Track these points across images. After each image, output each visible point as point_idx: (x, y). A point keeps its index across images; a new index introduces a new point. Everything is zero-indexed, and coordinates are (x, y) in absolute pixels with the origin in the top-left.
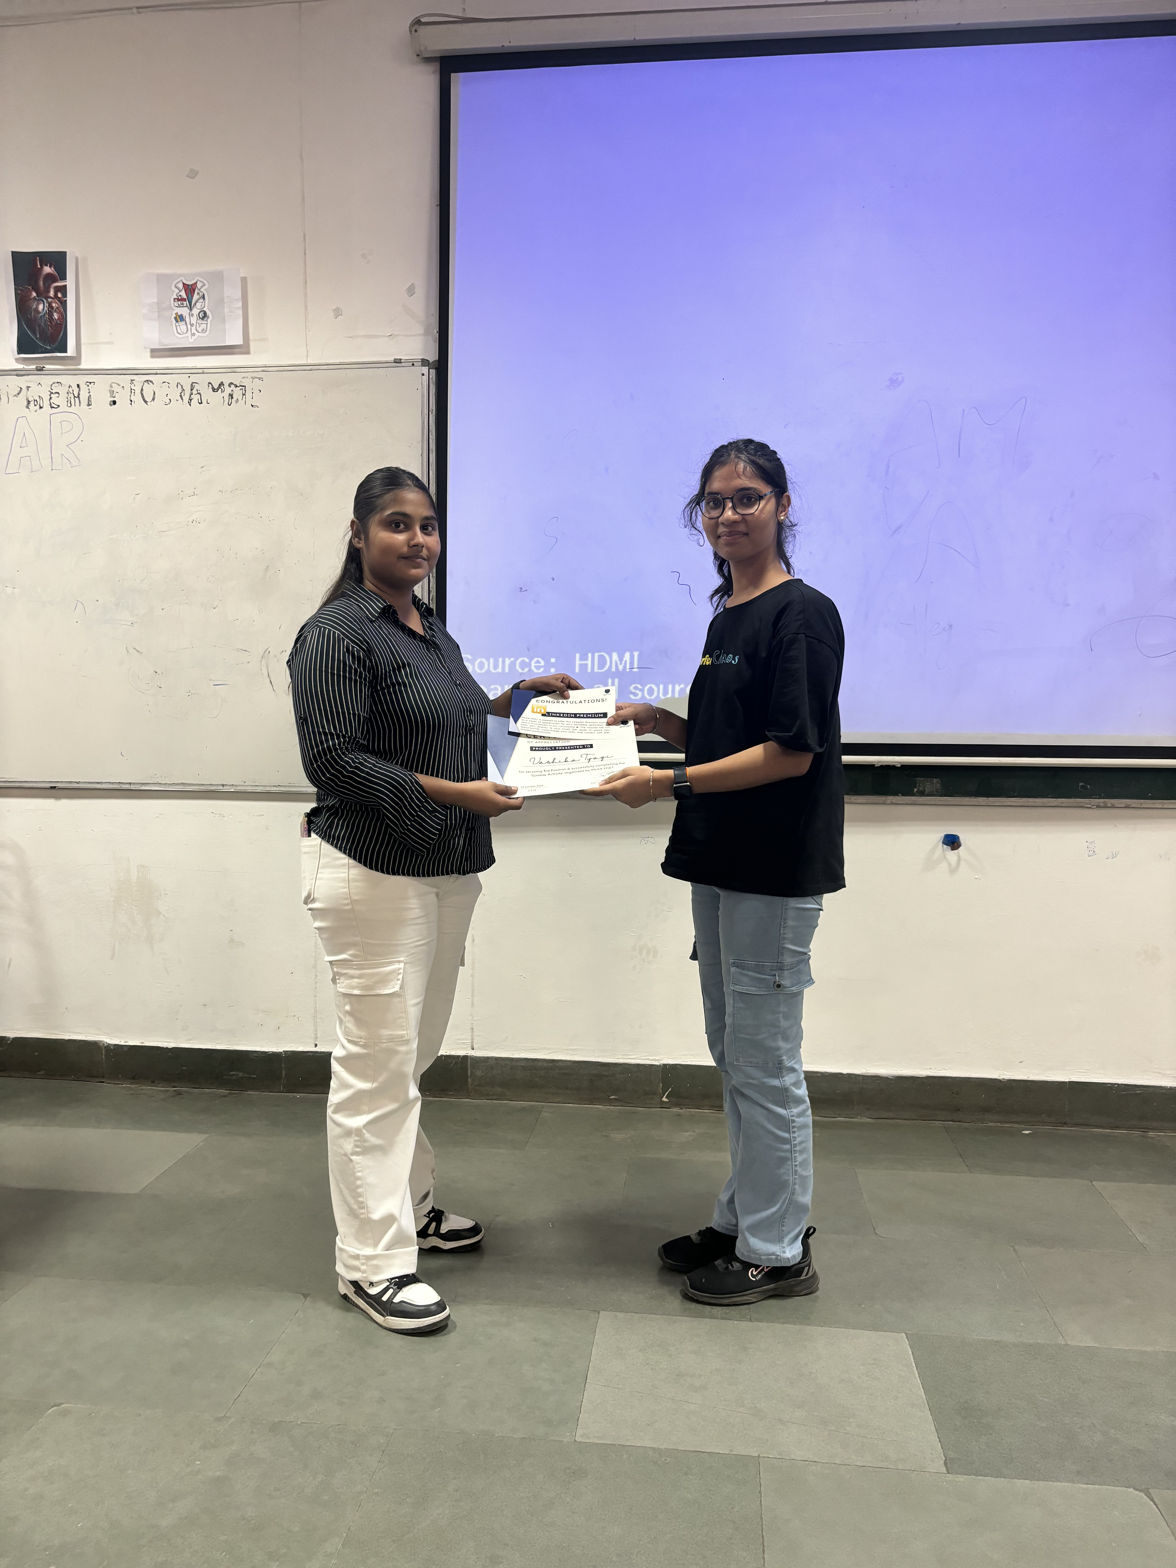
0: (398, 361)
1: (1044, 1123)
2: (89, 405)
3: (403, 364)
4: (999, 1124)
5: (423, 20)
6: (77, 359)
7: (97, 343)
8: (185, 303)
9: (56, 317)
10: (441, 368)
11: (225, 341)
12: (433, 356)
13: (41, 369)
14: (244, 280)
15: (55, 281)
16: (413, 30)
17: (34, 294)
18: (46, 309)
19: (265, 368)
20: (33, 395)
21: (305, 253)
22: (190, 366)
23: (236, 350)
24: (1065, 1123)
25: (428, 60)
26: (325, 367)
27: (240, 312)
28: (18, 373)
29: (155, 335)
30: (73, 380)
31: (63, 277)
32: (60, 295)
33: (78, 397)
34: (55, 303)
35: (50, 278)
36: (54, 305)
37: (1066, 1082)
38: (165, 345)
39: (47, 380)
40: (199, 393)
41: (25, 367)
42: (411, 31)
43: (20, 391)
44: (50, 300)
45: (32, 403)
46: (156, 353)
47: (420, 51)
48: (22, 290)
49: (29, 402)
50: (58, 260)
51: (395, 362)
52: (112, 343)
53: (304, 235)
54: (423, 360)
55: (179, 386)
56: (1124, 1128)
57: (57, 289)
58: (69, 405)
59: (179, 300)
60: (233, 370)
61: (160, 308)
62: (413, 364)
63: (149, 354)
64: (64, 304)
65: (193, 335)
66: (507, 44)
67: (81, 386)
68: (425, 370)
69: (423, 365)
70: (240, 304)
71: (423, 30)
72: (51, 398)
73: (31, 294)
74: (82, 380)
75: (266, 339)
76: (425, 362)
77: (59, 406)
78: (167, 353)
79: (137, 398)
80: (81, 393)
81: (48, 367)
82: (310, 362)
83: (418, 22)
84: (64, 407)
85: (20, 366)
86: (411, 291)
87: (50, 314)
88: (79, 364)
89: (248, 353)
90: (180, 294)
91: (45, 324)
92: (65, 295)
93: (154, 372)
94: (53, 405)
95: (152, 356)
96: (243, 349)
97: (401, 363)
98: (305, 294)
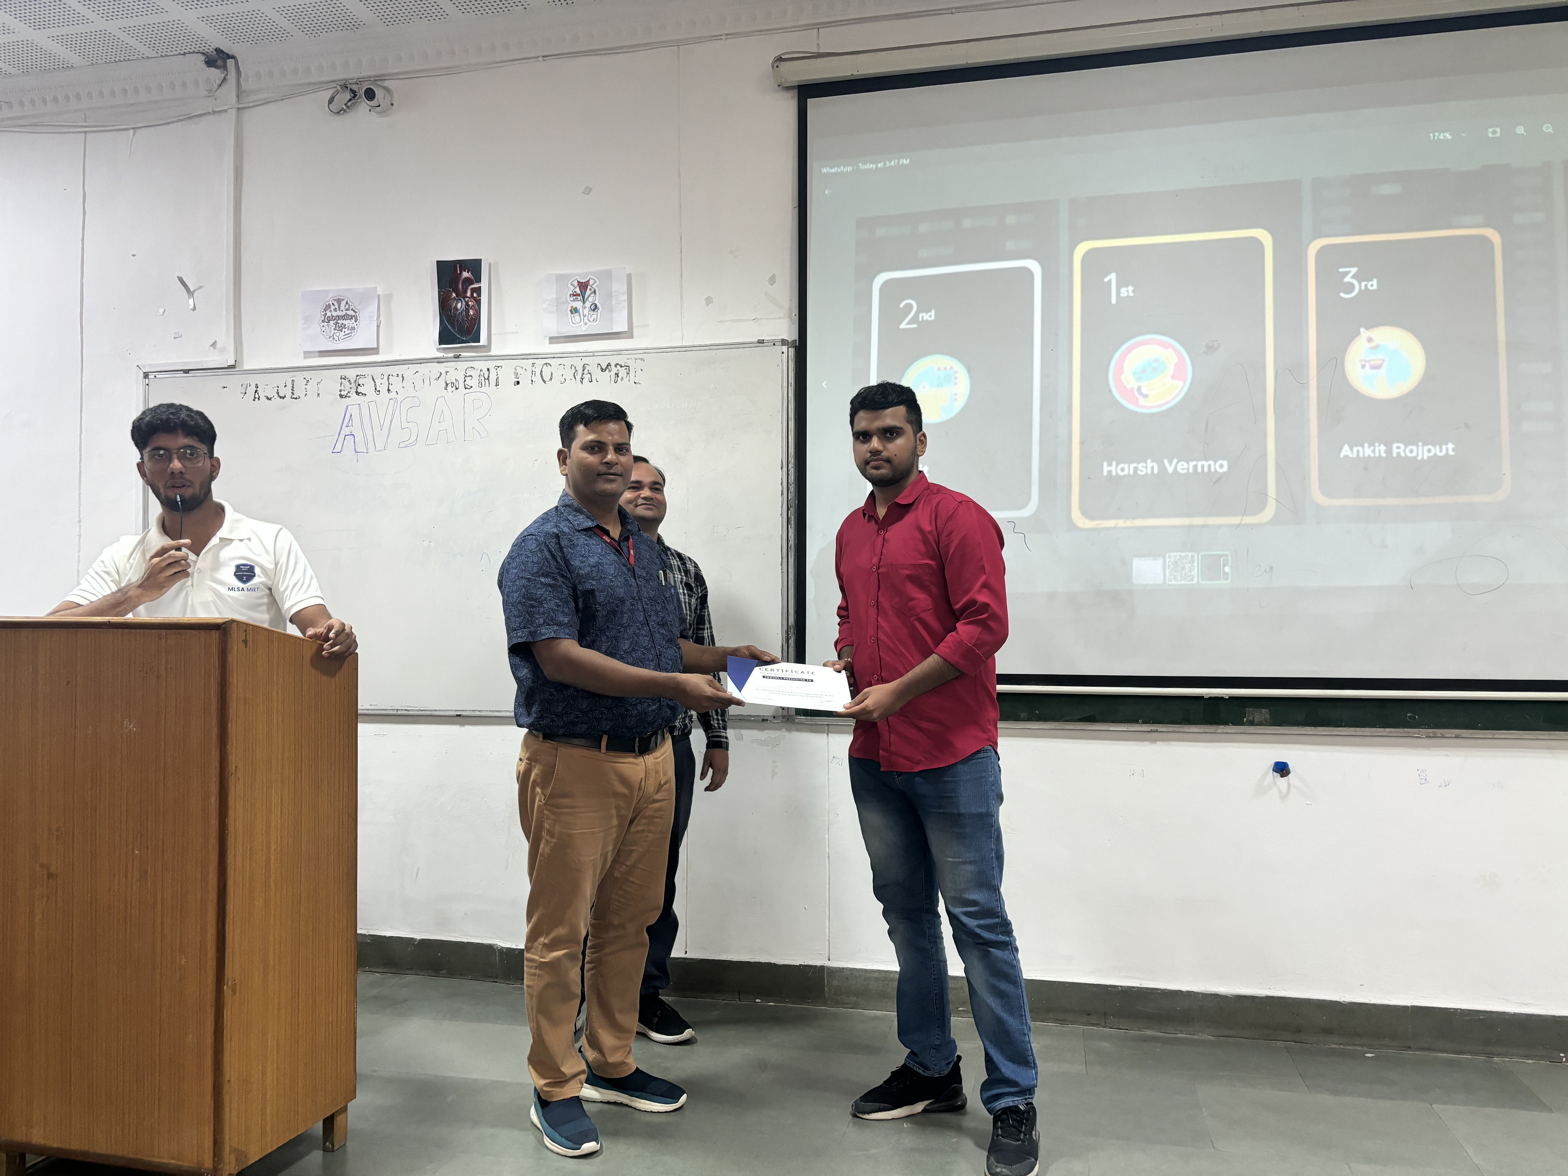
0: (761, 342)
1: (1388, 1047)
2: (497, 385)
3: (765, 344)
4: (1342, 1047)
5: (783, 57)
6: (488, 347)
7: (505, 333)
8: (579, 297)
9: (472, 313)
10: (800, 346)
11: (612, 328)
12: (792, 335)
13: (458, 357)
14: (629, 276)
15: (472, 283)
16: (775, 66)
17: (454, 295)
18: (463, 306)
19: (646, 351)
20: (450, 378)
21: (681, 252)
22: (582, 350)
23: (621, 335)
24: (1409, 1047)
25: (789, 88)
26: (698, 348)
27: (626, 304)
28: (439, 360)
29: (554, 325)
30: (482, 365)
31: (479, 280)
32: (475, 295)
33: (488, 379)
34: (471, 301)
35: (468, 281)
36: (470, 303)
37: (1408, 1006)
38: (562, 333)
39: (462, 366)
40: (590, 373)
41: (445, 355)
42: (773, 67)
43: (440, 375)
44: (467, 299)
45: (450, 385)
46: (553, 340)
47: (781, 83)
48: (444, 292)
49: (447, 385)
50: (474, 266)
51: (758, 343)
52: (517, 333)
53: (681, 237)
54: (783, 340)
55: (573, 367)
56: (1469, 1053)
57: (473, 290)
58: (480, 386)
59: (574, 295)
60: (619, 352)
61: (558, 302)
62: (774, 344)
63: (548, 341)
64: (478, 302)
65: (586, 324)
66: (855, 73)
67: (490, 370)
68: (785, 348)
69: (783, 345)
70: (626, 297)
71: (784, 66)
72: (465, 381)
73: (451, 295)
74: (491, 364)
75: (647, 325)
76: (784, 342)
77: (472, 387)
78: (563, 340)
79: (538, 378)
80: (490, 375)
81: (463, 354)
82: (685, 344)
83: (780, 59)
84: (476, 387)
85: (440, 355)
86: (772, 280)
87: (467, 311)
88: (490, 351)
89: (631, 337)
90: (576, 290)
91: (463, 319)
92: (479, 295)
93: (552, 356)
94: (467, 386)
95: (550, 343)
96: (628, 334)
97: (763, 343)
98: (681, 287)
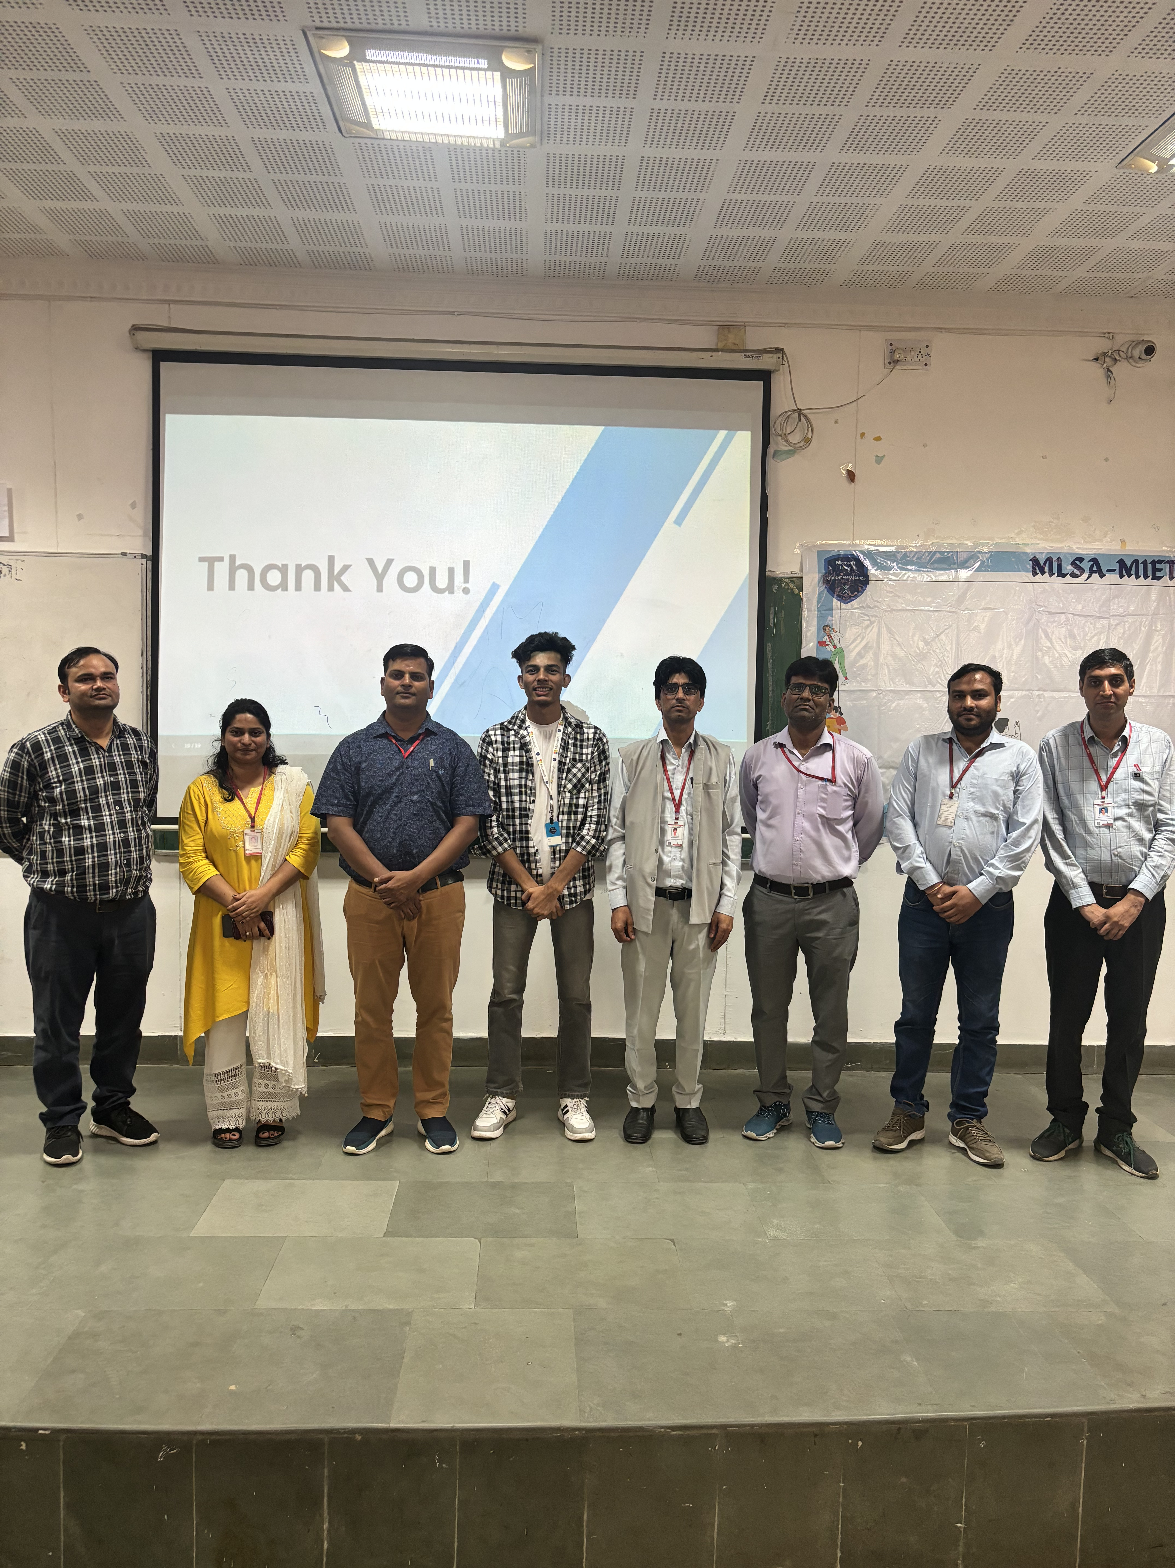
0: (124, 554)
3: (129, 557)
5: (138, 327)
10: (154, 559)
12: (149, 553)
14: (9, 491)
16: (132, 333)
19: (26, 553)
21: (55, 476)
23: (3, 539)
25: (145, 351)
26: (71, 555)
27: (7, 514)
42: (130, 333)
47: (138, 346)
51: (121, 555)
53: (55, 463)
54: (142, 555)
60: (2, 553)
62: (135, 557)
68: (144, 561)
69: (141, 558)
70: (6, 508)
71: (139, 333)
75: (26, 533)
76: (143, 556)
82: (60, 551)
83: (135, 328)
86: (133, 505)
89: (13, 542)
96: (10, 539)
97: (127, 555)
98: (56, 503)
